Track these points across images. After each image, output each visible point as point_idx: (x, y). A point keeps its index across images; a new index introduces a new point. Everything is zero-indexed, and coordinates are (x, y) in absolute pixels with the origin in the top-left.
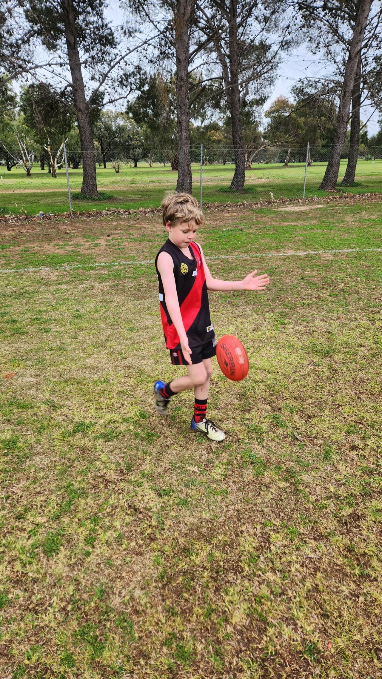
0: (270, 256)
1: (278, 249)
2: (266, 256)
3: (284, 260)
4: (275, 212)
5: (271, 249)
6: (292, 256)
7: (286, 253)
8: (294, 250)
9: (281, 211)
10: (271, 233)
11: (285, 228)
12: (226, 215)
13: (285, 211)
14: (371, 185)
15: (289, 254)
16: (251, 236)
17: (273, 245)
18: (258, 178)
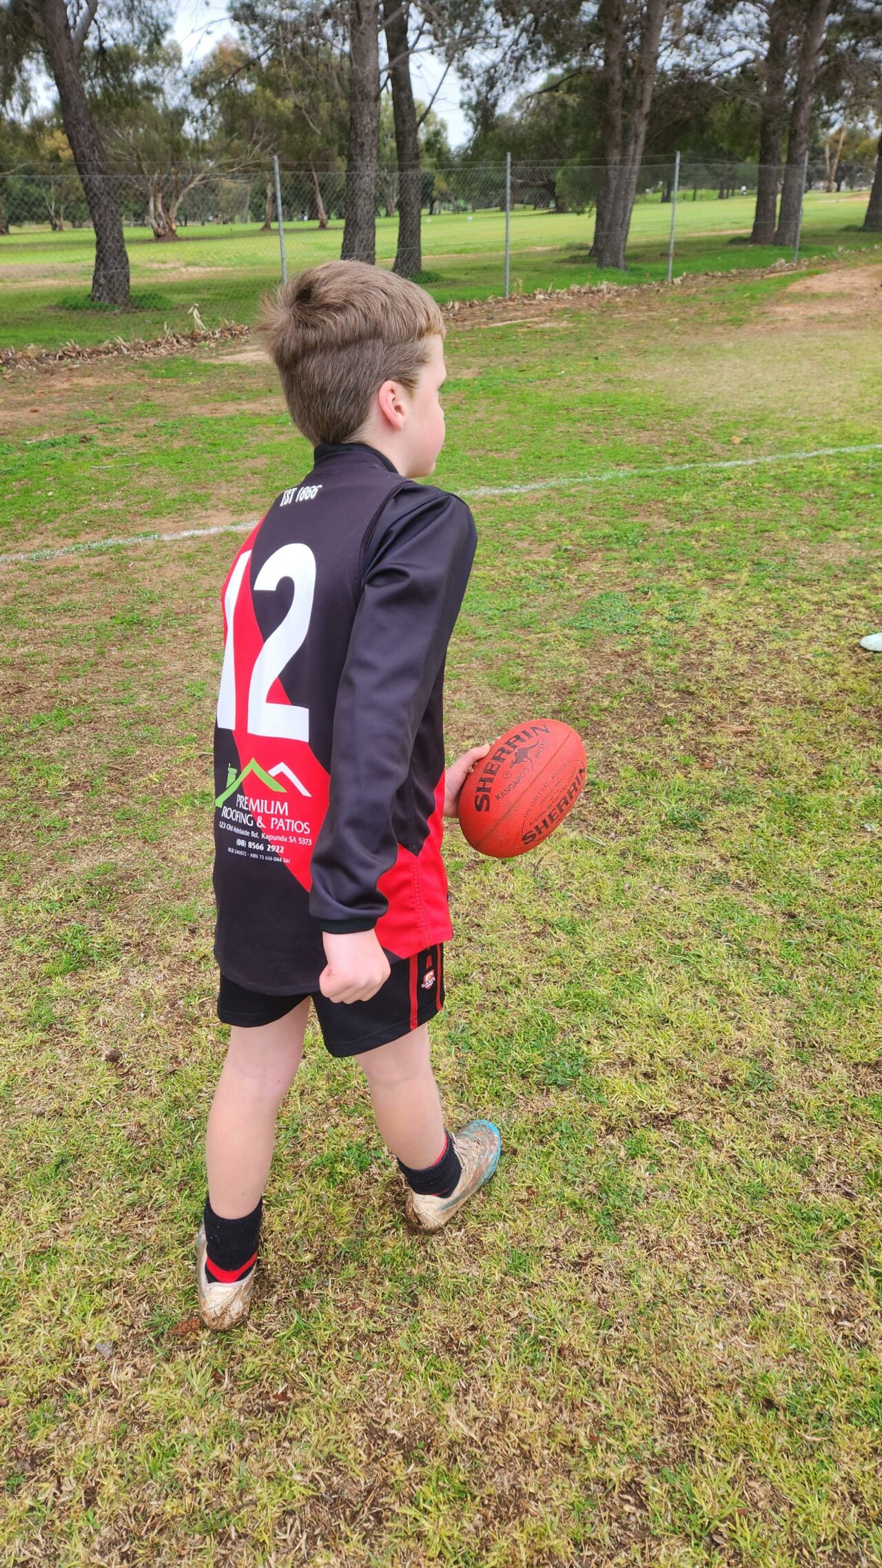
0: (150, 543)
1: (182, 510)
2: (135, 547)
3: (189, 559)
4: (207, 369)
5: (158, 514)
6: (222, 536)
7: (205, 526)
8: (233, 512)
9: (223, 366)
10: (177, 445)
11: (224, 427)
12: (60, 384)
13: (237, 365)
14: (463, 277)
15: (213, 531)
16: (110, 464)
17: (173, 494)
18: (188, 264)
